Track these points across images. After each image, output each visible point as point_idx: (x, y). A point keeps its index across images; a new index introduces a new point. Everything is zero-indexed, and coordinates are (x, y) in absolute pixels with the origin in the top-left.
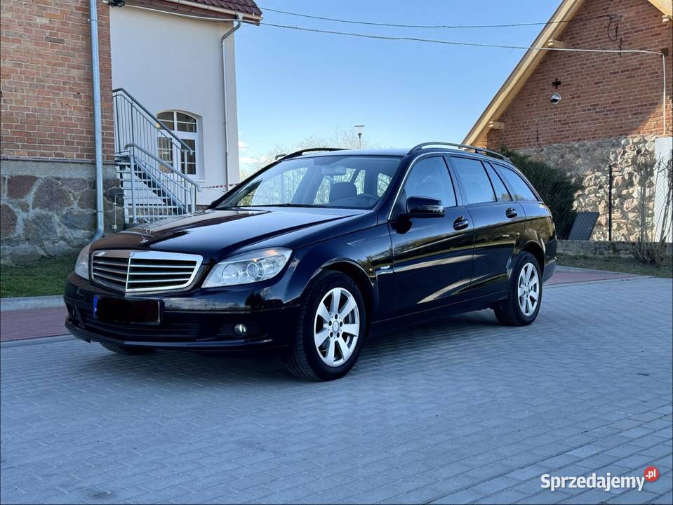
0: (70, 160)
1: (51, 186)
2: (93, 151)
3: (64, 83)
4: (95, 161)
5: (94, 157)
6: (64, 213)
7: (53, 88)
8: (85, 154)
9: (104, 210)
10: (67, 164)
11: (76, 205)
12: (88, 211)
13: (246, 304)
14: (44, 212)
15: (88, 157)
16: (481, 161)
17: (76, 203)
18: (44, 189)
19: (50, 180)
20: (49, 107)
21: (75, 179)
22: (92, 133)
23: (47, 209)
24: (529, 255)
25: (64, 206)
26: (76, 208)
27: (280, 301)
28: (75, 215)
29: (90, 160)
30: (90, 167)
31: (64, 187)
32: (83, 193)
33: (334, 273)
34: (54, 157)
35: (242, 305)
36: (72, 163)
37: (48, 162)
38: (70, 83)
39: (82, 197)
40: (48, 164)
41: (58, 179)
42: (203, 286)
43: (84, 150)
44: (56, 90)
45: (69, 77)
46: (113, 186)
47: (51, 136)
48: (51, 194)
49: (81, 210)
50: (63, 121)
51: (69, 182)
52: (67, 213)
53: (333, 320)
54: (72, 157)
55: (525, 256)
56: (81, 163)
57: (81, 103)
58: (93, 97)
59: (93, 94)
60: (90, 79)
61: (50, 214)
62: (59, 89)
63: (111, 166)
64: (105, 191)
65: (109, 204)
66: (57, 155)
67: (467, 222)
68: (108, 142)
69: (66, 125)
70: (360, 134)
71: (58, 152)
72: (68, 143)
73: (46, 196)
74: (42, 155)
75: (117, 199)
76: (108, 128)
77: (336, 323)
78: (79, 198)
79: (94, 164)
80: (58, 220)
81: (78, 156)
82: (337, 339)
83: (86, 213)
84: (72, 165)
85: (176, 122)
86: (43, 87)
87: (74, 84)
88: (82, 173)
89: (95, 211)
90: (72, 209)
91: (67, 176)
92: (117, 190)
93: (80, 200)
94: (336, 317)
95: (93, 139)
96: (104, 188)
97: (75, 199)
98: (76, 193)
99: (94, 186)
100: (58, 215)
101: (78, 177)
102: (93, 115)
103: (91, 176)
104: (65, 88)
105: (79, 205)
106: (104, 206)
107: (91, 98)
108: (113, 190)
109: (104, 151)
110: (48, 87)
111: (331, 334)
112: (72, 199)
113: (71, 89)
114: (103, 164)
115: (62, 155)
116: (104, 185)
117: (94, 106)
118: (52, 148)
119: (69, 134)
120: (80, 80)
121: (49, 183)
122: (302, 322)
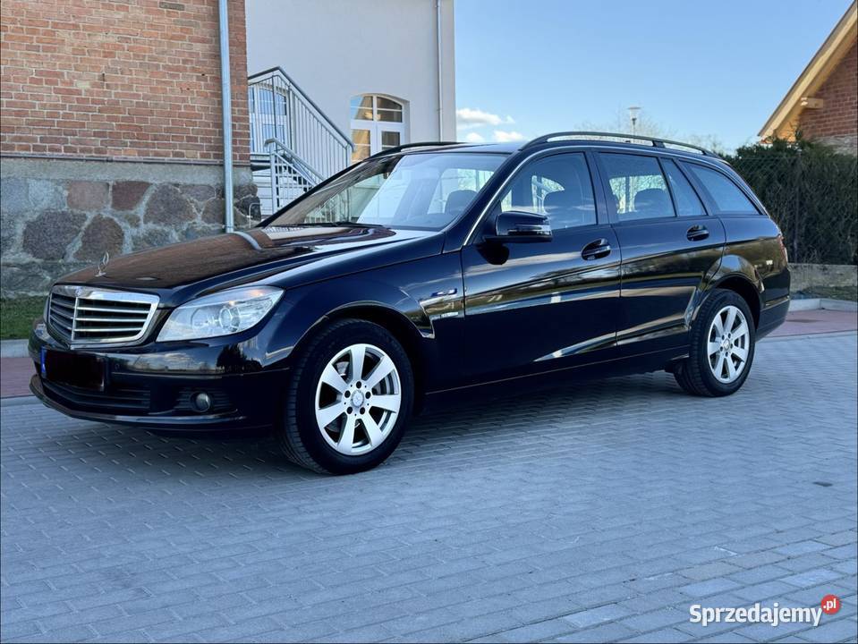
0: (192, 160)
1: (168, 195)
2: (220, 149)
3: (185, 61)
4: (224, 162)
5: (222, 156)
6: (185, 228)
7: (170, 68)
8: (212, 153)
9: (236, 225)
10: (188, 166)
11: (200, 218)
12: (215, 227)
13: (218, 365)
14: (158, 228)
15: (216, 156)
16: (657, 158)
17: (200, 215)
18: (159, 198)
19: (167, 187)
20: (166, 93)
21: (198, 185)
22: (220, 125)
23: (162, 224)
24: (731, 294)
25: (184, 220)
26: (199, 222)
27: (257, 363)
28: (198, 232)
29: (218, 162)
30: (217, 170)
31: (184, 196)
32: (209, 202)
33: (355, 324)
34: (171, 157)
35: (213, 367)
36: (195, 164)
37: (163, 163)
38: (192, 61)
39: (207, 208)
40: (163, 166)
41: (177, 185)
42: (158, 340)
43: (211, 148)
44: (174, 71)
45: (191, 54)
46: (248, 194)
47: (168, 130)
48: (168, 204)
49: (206, 225)
50: (183, 111)
51: (190, 190)
52: (188, 229)
53: (353, 389)
54: (195, 157)
55: (724, 295)
56: (207, 165)
57: (207, 86)
58: (221, 79)
59: (221, 76)
60: (217, 56)
61: (166, 229)
62: (178, 69)
63: (245, 169)
64: (237, 201)
65: (242, 217)
66: (176, 154)
67: (608, 248)
68: (242, 136)
69: (187, 116)
70: (634, 120)
71: (178, 150)
72: (189, 139)
73: (162, 208)
74: (157, 154)
75: (252, 211)
76: (241, 119)
77: (358, 394)
78: (203, 209)
79: (222, 165)
80: (177, 238)
81: (203, 156)
82: (360, 416)
83: (213, 229)
84: (195, 168)
85: (375, 109)
86: (157, 67)
87: (198, 62)
88: (207, 178)
89: (223, 226)
90: (194, 223)
91: (188, 182)
92: (252, 199)
93: (205, 212)
94: (359, 385)
95: (222, 133)
96: (235, 197)
97: (199, 211)
98: (201, 203)
99: (222, 194)
100: (177, 231)
101: (203, 183)
102: (221, 103)
103: (220, 182)
104: (185, 69)
105: (203, 217)
106: (235, 220)
107: (219, 80)
108: (248, 198)
109: (234, 149)
110: (164, 67)
111: (350, 410)
112: (195, 210)
113: (194, 70)
114: (234, 166)
115: (182, 155)
116: (234, 194)
117: (221, 90)
118: (169, 146)
119: (191, 128)
120: (205, 56)
121: (164, 190)
122: (295, 392)
